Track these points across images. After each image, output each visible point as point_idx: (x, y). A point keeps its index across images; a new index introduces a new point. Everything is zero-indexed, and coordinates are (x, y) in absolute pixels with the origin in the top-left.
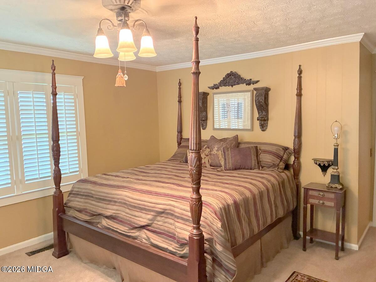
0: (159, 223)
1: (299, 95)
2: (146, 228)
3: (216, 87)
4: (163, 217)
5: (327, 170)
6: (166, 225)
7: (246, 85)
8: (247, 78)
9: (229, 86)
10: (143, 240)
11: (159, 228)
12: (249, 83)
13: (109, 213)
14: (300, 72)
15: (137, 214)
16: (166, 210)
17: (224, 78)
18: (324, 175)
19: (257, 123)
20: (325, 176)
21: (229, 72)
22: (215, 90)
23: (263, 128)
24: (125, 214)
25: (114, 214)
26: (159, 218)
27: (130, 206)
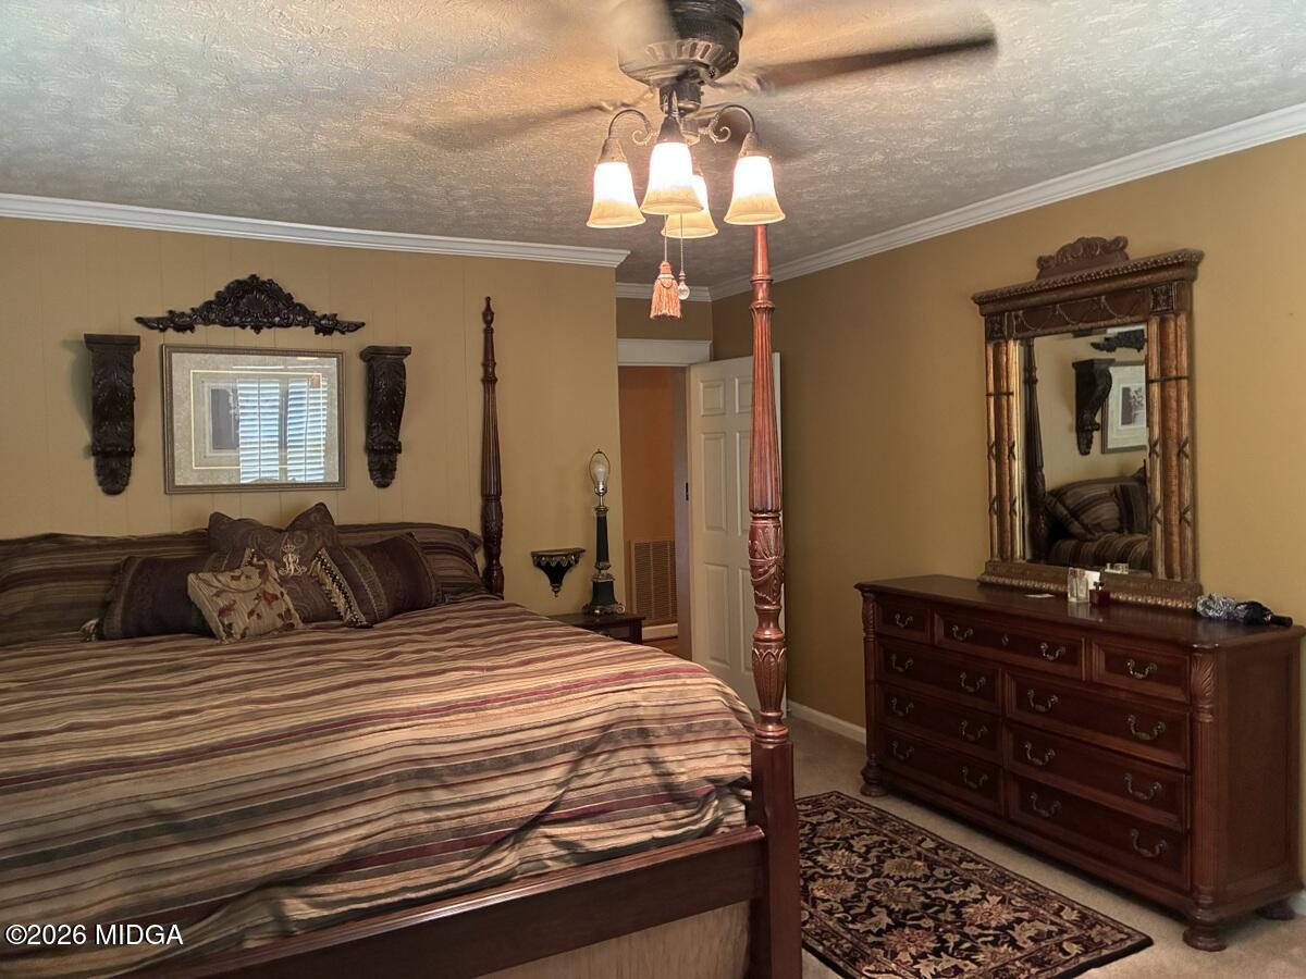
0: (589, 781)
1: (489, 380)
2: (547, 819)
3: (178, 322)
4: (599, 754)
5: (562, 579)
6: (616, 774)
7: (317, 332)
8: (321, 307)
9: (243, 327)
10: (549, 863)
11: (592, 798)
12: (329, 325)
13: (335, 849)
14: (488, 316)
15: (489, 788)
16: (610, 726)
17: (218, 295)
18: (556, 592)
19: (360, 463)
20: (559, 594)
21: (244, 276)
22: (172, 336)
23: (383, 476)
24: (427, 816)
25: (363, 843)
26: (587, 766)
27: (449, 775)
